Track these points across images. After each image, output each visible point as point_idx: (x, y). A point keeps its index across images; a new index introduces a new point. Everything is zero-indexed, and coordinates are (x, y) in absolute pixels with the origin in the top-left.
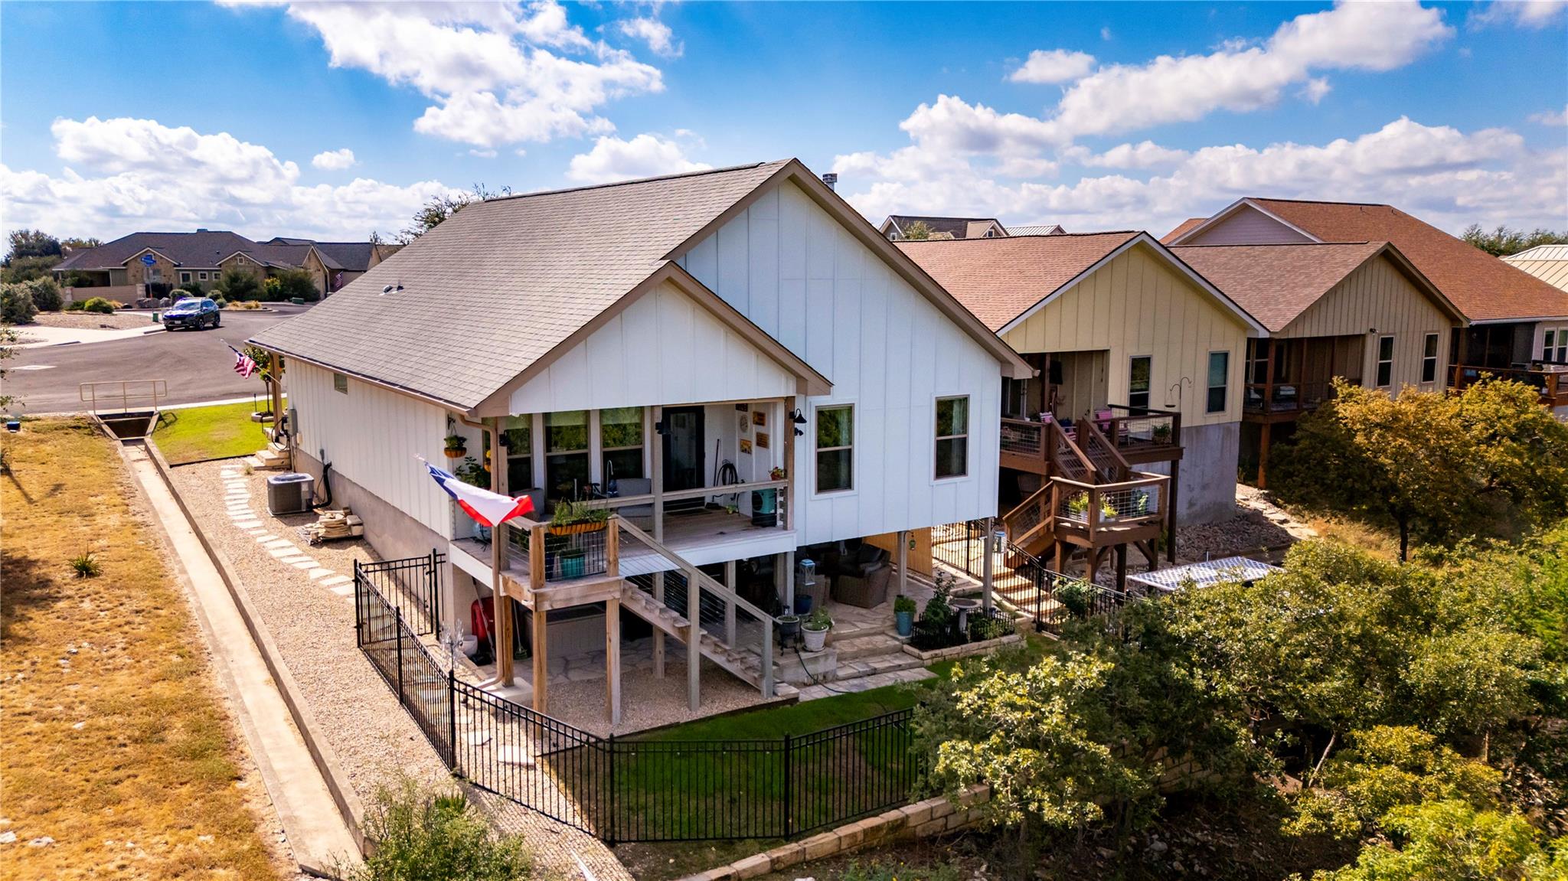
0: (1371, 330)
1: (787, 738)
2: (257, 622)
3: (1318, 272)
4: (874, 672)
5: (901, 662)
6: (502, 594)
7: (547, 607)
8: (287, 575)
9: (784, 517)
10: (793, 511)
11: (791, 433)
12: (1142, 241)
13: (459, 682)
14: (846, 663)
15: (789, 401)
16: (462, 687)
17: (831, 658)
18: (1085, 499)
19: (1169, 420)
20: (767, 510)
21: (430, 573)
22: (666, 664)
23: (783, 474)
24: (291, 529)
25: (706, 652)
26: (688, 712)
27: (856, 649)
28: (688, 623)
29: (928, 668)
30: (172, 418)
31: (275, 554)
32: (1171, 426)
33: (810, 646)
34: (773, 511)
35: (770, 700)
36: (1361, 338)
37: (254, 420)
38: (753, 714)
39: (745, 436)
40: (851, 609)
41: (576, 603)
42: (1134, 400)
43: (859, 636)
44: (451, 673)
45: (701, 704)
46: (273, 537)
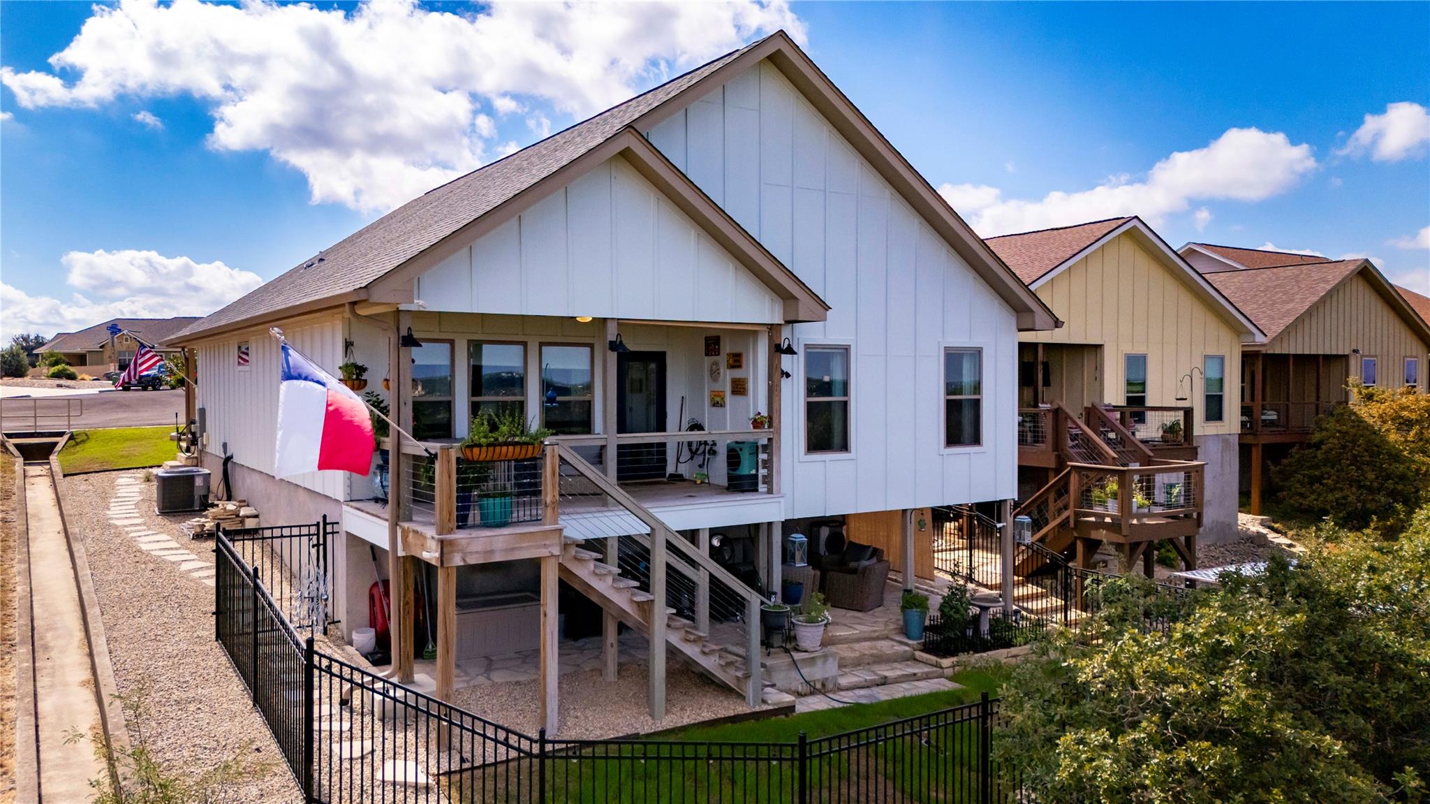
0: (1354, 351)
1: (803, 739)
2: (94, 612)
3: (1296, 289)
4: (884, 682)
5: (915, 671)
6: (401, 553)
7: (457, 561)
8: (151, 566)
9: (768, 480)
10: (779, 472)
11: (777, 375)
12: (1135, 227)
13: (321, 656)
14: (846, 670)
15: (773, 329)
16: (325, 663)
17: (831, 659)
18: (1113, 486)
19: (1180, 416)
20: (746, 469)
21: (318, 545)
22: (620, 665)
23: (767, 422)
24: (176, 526)
25: (675, 639)
26: (650, 721)
27: (857, 654)
28: (651, 597)
29: (950, 679)
30: (85, 438)
31: (144, 547)
32: (1182, 423)
33: (804, 644)
34: (754, 472)
35: (757, 709)
36: (1344, 358)
37: (172, 439)
38: (737, 726)
39: (717, 387)
40: (843, 612)
41: (498, 558)
42: (1130, 400)
43: (859, 640)
44: (310, 642)
45: (667, 712)
46: (151, 532)
